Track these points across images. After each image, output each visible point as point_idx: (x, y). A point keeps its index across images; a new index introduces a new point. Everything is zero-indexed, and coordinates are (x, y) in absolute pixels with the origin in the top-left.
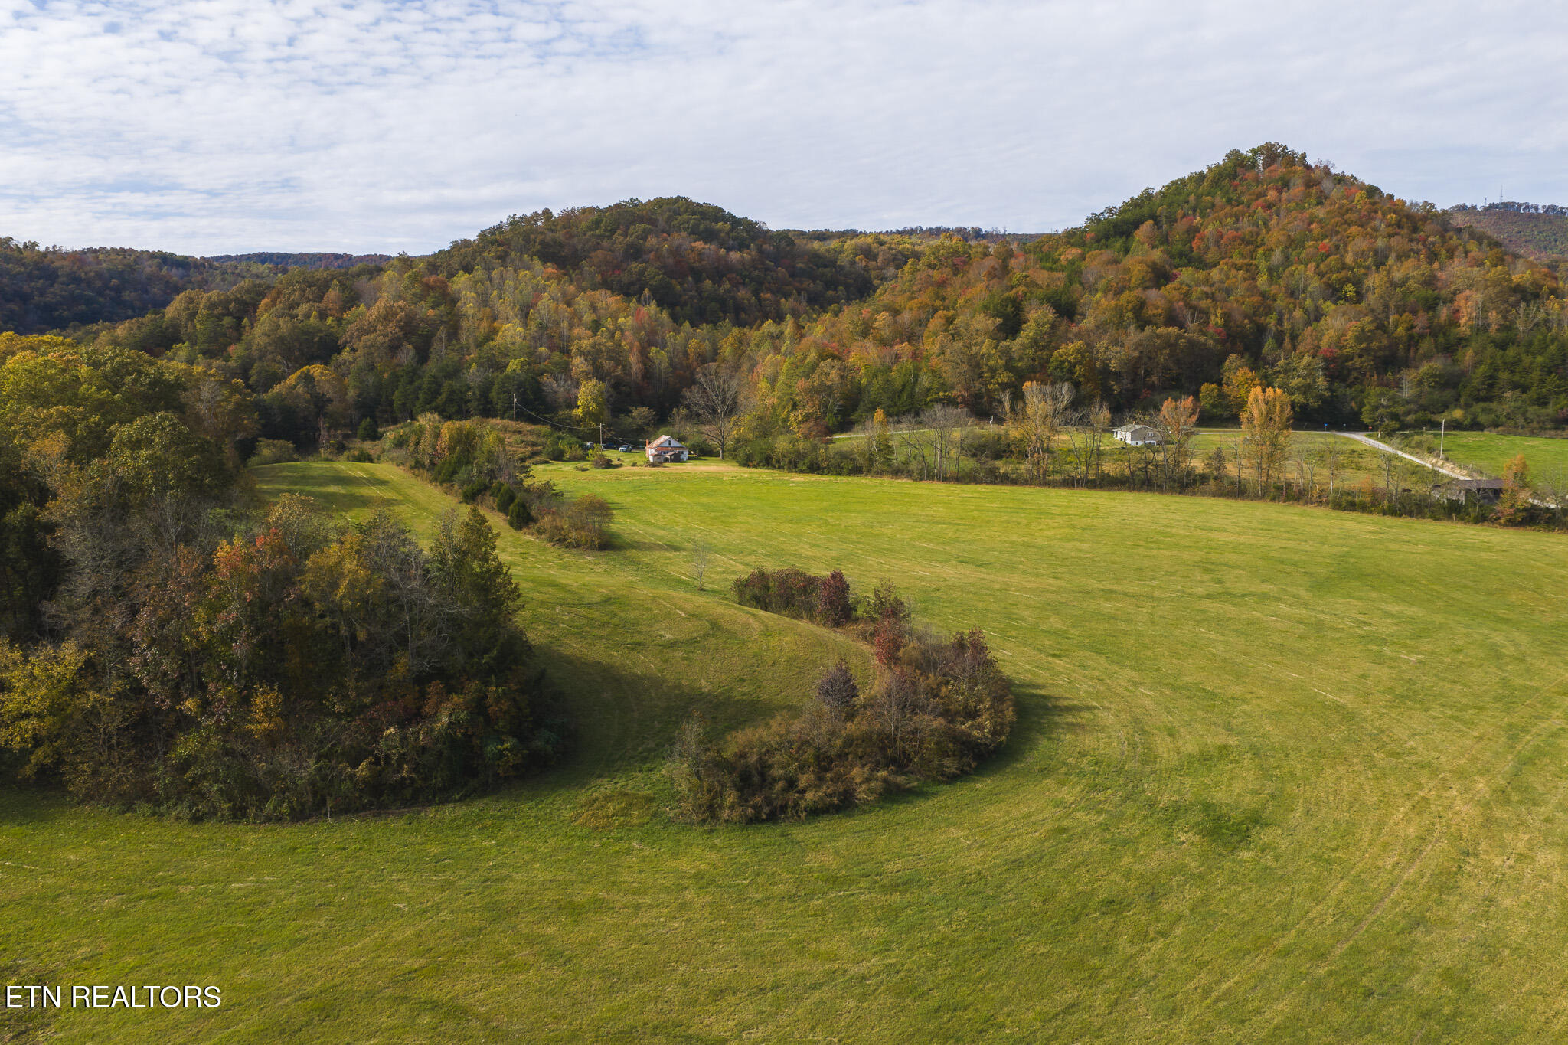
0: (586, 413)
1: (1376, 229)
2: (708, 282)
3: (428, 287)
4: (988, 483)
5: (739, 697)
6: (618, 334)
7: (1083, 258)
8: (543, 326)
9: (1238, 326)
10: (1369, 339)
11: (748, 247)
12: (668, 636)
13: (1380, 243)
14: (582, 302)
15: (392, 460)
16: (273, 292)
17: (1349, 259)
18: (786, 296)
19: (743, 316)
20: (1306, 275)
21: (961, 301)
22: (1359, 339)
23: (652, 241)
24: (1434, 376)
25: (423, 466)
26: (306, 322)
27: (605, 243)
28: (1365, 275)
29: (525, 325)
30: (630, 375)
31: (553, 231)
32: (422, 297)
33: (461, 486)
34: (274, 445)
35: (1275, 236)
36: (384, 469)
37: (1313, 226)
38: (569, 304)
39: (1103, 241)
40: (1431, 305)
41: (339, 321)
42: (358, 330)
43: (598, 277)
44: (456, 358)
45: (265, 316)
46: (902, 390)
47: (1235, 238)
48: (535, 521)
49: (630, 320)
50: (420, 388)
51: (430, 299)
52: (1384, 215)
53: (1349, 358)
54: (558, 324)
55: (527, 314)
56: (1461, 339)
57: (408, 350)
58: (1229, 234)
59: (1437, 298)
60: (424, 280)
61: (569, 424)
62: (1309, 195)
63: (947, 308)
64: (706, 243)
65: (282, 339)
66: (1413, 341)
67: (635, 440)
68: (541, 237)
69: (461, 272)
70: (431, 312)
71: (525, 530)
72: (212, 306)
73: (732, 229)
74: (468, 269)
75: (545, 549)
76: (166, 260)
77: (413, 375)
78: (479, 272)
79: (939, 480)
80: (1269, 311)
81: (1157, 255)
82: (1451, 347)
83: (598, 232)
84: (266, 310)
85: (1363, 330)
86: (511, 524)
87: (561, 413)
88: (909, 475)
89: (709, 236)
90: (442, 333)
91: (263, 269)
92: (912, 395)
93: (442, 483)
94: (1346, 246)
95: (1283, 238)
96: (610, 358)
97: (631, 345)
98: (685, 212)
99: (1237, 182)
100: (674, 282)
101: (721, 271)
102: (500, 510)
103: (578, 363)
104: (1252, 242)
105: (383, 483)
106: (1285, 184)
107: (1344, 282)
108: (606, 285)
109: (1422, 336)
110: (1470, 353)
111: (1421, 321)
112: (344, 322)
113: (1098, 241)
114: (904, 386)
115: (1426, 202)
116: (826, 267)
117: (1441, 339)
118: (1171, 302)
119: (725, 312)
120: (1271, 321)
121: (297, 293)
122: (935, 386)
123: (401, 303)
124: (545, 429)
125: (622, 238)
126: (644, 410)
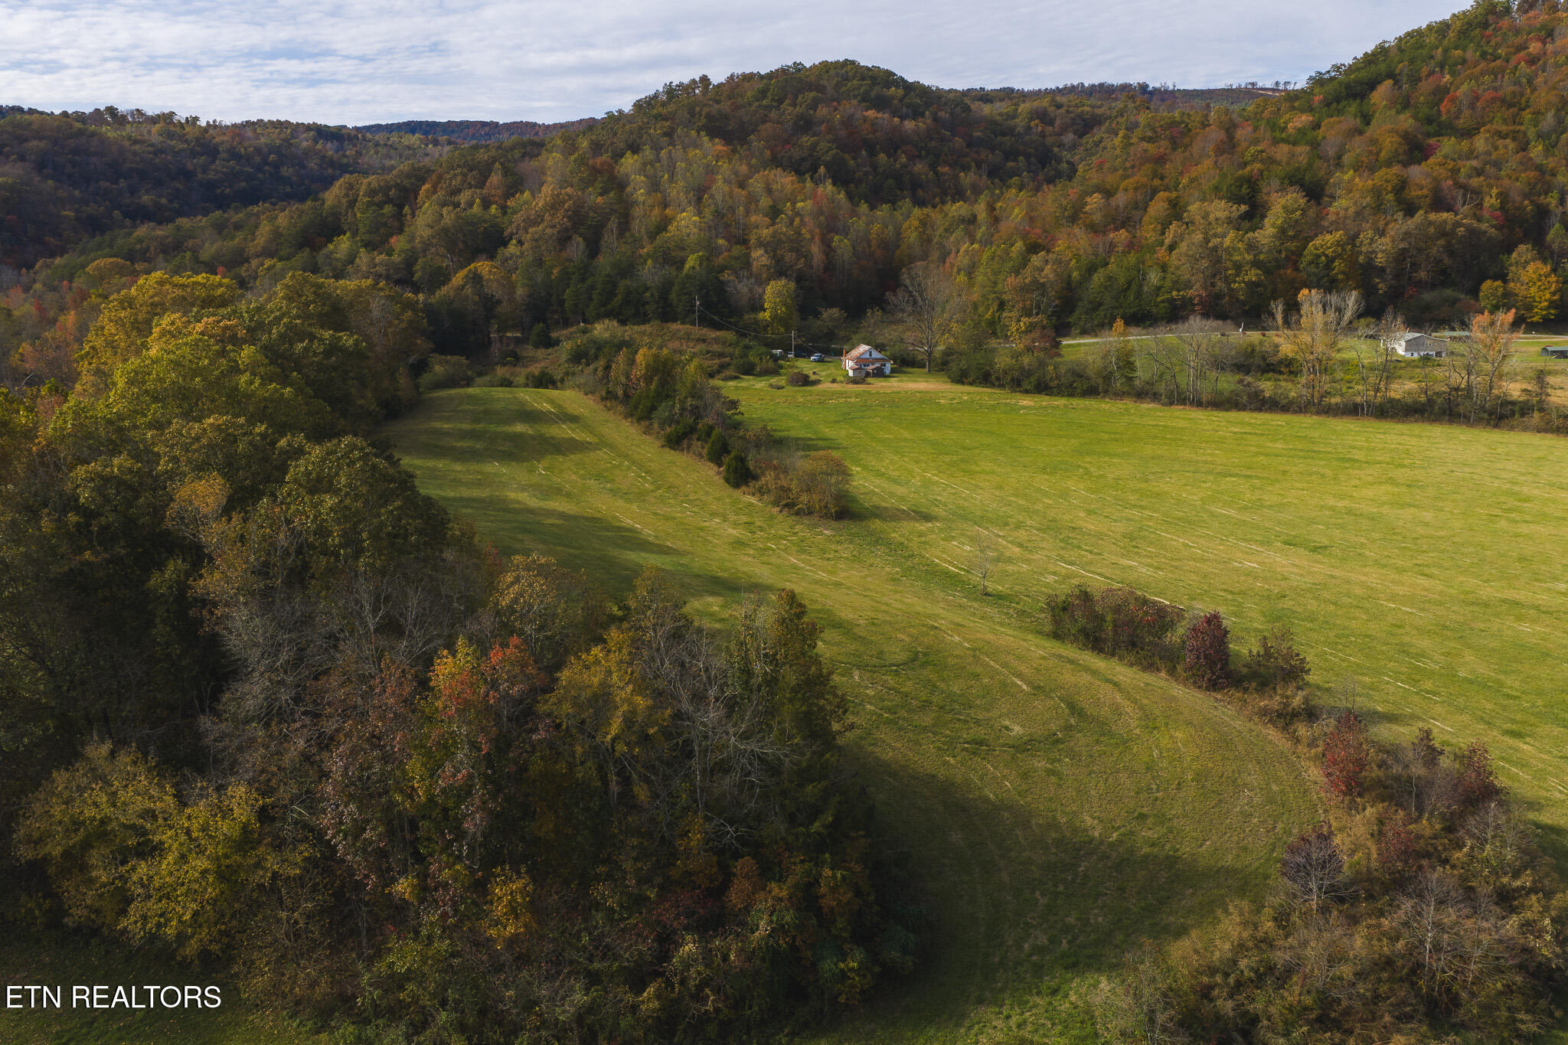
0: (774, 317)
2: (882, 157)
3: (596, 171)
4: (1253, 410)
5: (1146, 850)
6: (797, 221)
7: (1317, 126)
8: (718, 214)
11: (923, 115)
12: (1017, 729)
14: (756, 183)
15: (579, 386)
16: (434, 177)
18: (965, 168)
19: (920, 193)
21: (1185, 181)
23: (823, 111)
25: (616, 397)
26: (469, 212)
27: (773, 115)
29: (699, 213)
30: (811, 267)
31: (718, 102)
32: (588, 182)
33: (662, 427)
34: (447, 362)
35: (1543, 97)
36: (571, 398)
38: (743, 187)
39: (1334, 105)
41: (504, 209)
42: (524, 221)
43: (768, 153)
44: (629, 253)
45: (427, 205)
46: (1128, 288)
47: (1494, 100)
48: (756, 478)
49: (809, 203)
50: (592, 287)
51: (599, 185)
54: (734, 210)
55: (701, 199)
57: (578, 244)
58: (1486, 95)
60: (591, 162)
61: (755, 330)
63: (1167, 189)
64: (879, 112)
65: (446, 230)
67: (829, 347)
68: (706, 110)
69: (629, 154)
70: (599, 199)
71: (744, 488)
72: (372, 193)
73: (905, 95)
74: (635, 149)
75: (772, 517)
76: (321, 132)
77: (585, 272)
78: (648, 152)
79: (1192, 403)
80: (1548, 189)
81: (1408, 122)
83: (764, 102)
84: (428, 197)
86: (727, 481)
87: (746, 317)
88: (1155, 397)
89: (881, 104)
90: (613, 224)
91: (414, 139)
92: (1139, 295)
93: (639, 420)
96: (792, 250)
97: (812, 233)
98: (855, 76)
99: (1489, 32)
100: (846, 156)
101: (895, 143)
102: (711, 460)
103: (759, 257)
104: (1514, 104)
105: (574, 419)
106: (1549, 34)
108: (776, 162)
112: (509, 211)
113: (1328, 105)
114: (1129, 283)
116: (1004, 134)
118: (1437, 180)
119: (902, 190)
120: (1553, 201)
121: (459, 178)
122: (1168, 283)
123: (569, 190)
124: (729, 336)
125: (791, 109)
126: (835, 312)
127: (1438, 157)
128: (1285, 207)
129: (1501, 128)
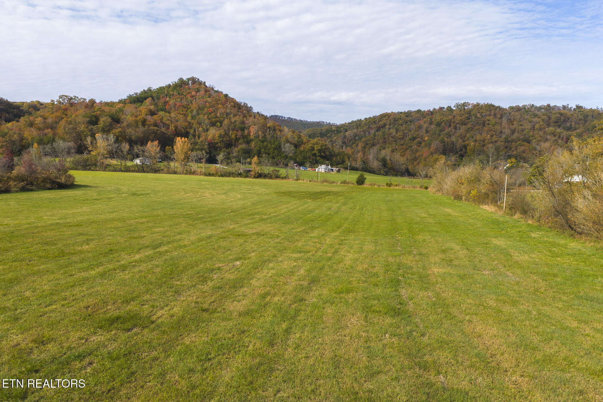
1: (227, 107)
4: (82, 170)
7: (124, 107)
9: (180, 130)
10: (223, 138)
13: (228, 111)
17: (218, 115)
20: (204, 118)
22: (219, 137)
24: (243, 149)
28: (223, 120)
35: (194, 106)
37: (207, 104)
39: (133, 103)
40: (243, 129)
47: (180, 106)
52: (230, 103)
53: (217, 143)
56: (251, 140)
58: (178, 104)
59: (245, 127)
62: (206, 94)
66: (237, 140)
80: (191, 128)
81: (152, 107)
82: (248, 142)
85: (221, 134)
94: (217, 111)
95: (197, 107)
99: (182, 88)
104: (187, 107)
106: (198, 91)
107: (217, 122)
109: (240, 138)
110: (253, 143)
111: (239, 133)
113: (131, 103)
115: (245, 103)
117: (245, 140)
118: (156, 120)
120: (192, 131)
127: (158, 115)
128: (103, 121)
129: (181, 112)
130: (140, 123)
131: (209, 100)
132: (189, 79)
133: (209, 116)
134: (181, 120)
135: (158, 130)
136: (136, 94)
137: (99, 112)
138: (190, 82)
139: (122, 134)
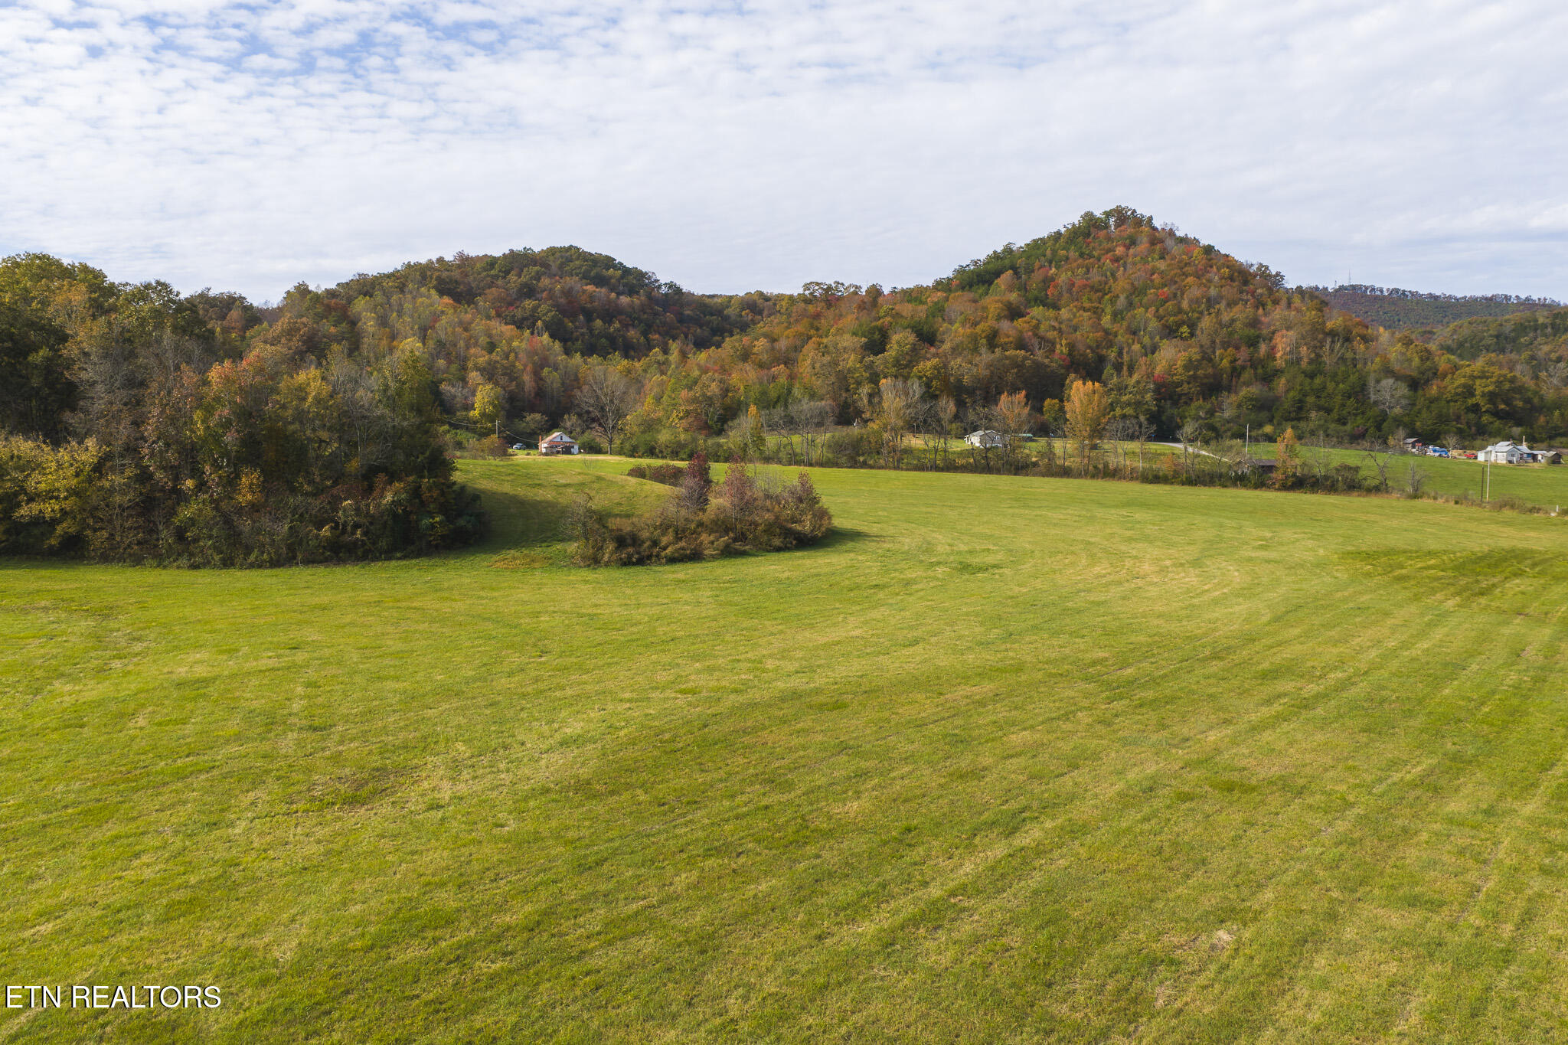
0: (483, 415)
1: (1210, 281)
2: (598, 323)
3: (329, 309)
4: (850, 467)
6: (512, 356)
7: (947, 299)
8: (440, 344)
9: (1081, 355)
10: (1196, 368)
11: (638, 293)
13: (1213, 292)
14: (478, 328)
17: (1185, 305)
19: (629, 350)
20: (1146, 317)
21: (833, 330)
22: (1186, 367)
23: (545, 281)
24: (1251, 399)
27: (500, 282)
28: (1199, 318)
29: (424, 344)
30: (524, 390)
32: (322, 316)
35: (1121, 285)
37: (1155, 276)
38: (466, 330)
39: (967, 287)
40: (1253, 343)
43: (493, 310)
47: (1085, 286)
49: (524, 346)
51: (332, 319)
52: (1219, 269)
53: (1179, 384)
54: (455, 345)
55: (425, 335)
56: (1277, 371)
57: (311, 361)
58: (1078, 282)
59: (1258, 337)
60: (326, 301)
61: (466, 423)
62: (1153, 251)
63: (820, 336)
64: (597, 287)
66: (1236, 372)
67: (529, 439)
68: (437, 275)
69: (361, 298)
70: (333, 330)
73: (622, 277)
74: (368, 295)
78: (378, 298)
79: (805, 465)
80: (1111, 345)
81: (1013, 297)
82: (1268, 378)
83: (492, 272)
85: (1190, 360)
87: (458, 414)
88: (779, 461)
89: (600, 281)
94: (1183, 294)
95: (1127, 286)
96: (504, 375)
97: (525, 366)
98: (578, 259)
99: (1090, 240)
100: (566, 319)
101: (610, 313)
103: (475, 375)
104: (1101, 290)
106: (1132, 242)
107: (1179, 325)
108: (500, 316)
109: (1243, 368)
110: (1283, 380)
111: (1243, 354)
112: (248, 339)
113: (963, 288)
114: (779, 397)
115: (1261, 265)
116: (712, 315)
117: (1260, 371)
118: (1021, 332)
119: (615, 347)
120: (1112, 355)
122: (807, 397)
123: (304, 320)
125: (516, 278)
126: (537, 416)
127: (1027, 318)
128: (898, 342)
129: (1087, 305)
130: (984, 341)
131: (1162, 265)
132: (1108, 214)
133: (1161, 310)
134: (1086, 326)
135: (1025, 358)
136: (975, 263)
137: (888, 319)
138: (1112, 221)
139: (939, 372)
